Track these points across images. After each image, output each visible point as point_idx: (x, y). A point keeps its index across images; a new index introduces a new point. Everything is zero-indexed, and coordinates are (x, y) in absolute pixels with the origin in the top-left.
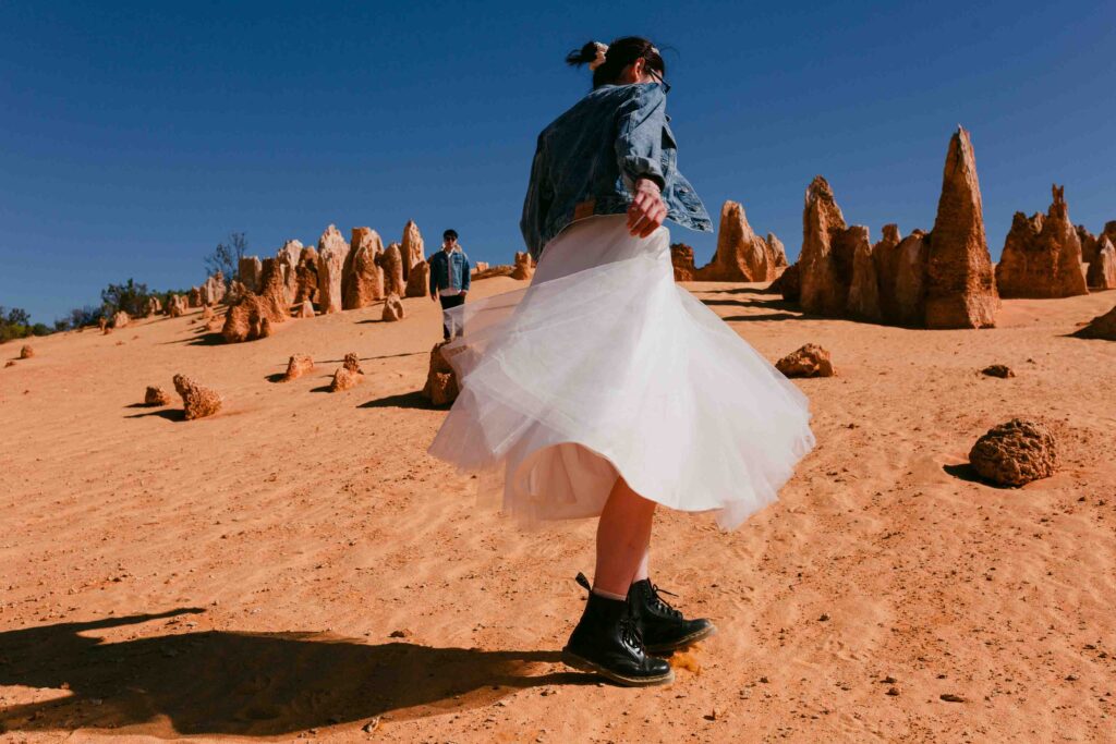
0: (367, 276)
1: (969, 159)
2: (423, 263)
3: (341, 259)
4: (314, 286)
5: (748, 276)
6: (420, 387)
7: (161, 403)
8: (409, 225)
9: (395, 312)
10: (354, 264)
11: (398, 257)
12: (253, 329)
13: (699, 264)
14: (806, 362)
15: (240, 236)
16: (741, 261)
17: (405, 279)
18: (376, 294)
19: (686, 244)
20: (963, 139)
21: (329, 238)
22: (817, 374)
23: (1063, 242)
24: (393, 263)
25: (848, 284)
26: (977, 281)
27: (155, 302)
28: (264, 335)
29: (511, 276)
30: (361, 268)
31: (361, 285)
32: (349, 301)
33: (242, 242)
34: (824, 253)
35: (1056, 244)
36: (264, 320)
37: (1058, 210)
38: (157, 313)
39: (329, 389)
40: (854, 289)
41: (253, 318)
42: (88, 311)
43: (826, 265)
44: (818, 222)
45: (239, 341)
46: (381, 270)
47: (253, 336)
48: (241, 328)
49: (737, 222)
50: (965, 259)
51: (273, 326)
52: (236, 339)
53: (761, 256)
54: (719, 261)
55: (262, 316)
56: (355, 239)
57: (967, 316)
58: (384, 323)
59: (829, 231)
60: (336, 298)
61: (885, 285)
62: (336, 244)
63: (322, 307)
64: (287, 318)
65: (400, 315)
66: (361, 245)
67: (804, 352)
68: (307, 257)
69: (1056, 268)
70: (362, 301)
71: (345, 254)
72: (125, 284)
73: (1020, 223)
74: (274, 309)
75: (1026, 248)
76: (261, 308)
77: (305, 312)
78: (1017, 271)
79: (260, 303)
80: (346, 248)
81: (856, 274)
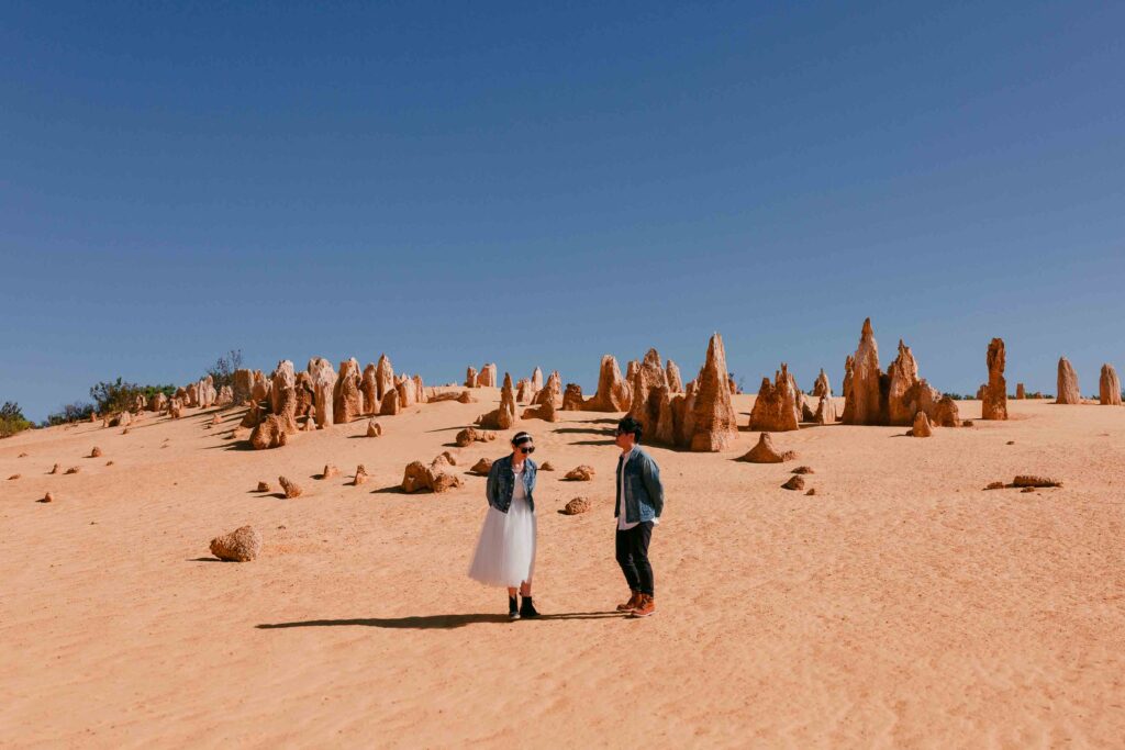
0: (351, 398)
1: (718, 353)
2: (393, 391)
3: (332, 385)
4: (309, 403)
5: (617, 408)
6: (400, 483)
7: (267, 490)
8: (383, 357)
9: (376, 430)
10: (342, 389)
11: (374, 382)
12: (274, 439)
13: (586, 398)
14: (579, 473)
15: (237, 353)
16: (613, 397)
17: (379, 398)
18: (357, 411)
19: (577, 384)
20: (715, 340)
21: (324, 370)
22: (584, 480)
23: (786, 398)
24: (370, 387)
25: (657, 421)
26: (720, 423)
27: (141, 399)
28: (282, 444)
29: (458, 400)
30: (347, 392)
31: (347, 405)
32: (339, 417)
33: (239, 356)
34: (643, 402)
35: (781, 399)
36: (283, 433)
37: (784, 379)
38: (146, 409)
39: (354, 484)
40: (660, 425)
41: (274, 432)
42: (79, 406)
43: (644, 410)
44: (641, 383)
45: (264, 448)
46: (361, 392)
47: (273, 445)
48: (265, 438)
49: (611, 370)
50: (712, 412)
51: (289, 438)
52: (262, 447)
53: (626, 393)
54: (599, 396)
55: (281, 430)
56: (343, 369)
57: (710, 444)
58: (367, 439)
59: (648, 388)
60: (329, 415)
61: (677, 423)
62: (329, 375)
63: (320, 421)
64: (297, 431)
65: (379, 432)
66: (347, 375)
67: (579, 469)
68: (303, 379)
69: (780, 413)
70: (348, 417)
71: (335, 381)
72: (114, 383)
73: (765, 384)
74: (288, 425)
75: (768, 400)
76: (279, 425)
77: (309, 426)
78: (762, 414)
79: (278, 420)
80: (336, 377)
81: (661, 416)
